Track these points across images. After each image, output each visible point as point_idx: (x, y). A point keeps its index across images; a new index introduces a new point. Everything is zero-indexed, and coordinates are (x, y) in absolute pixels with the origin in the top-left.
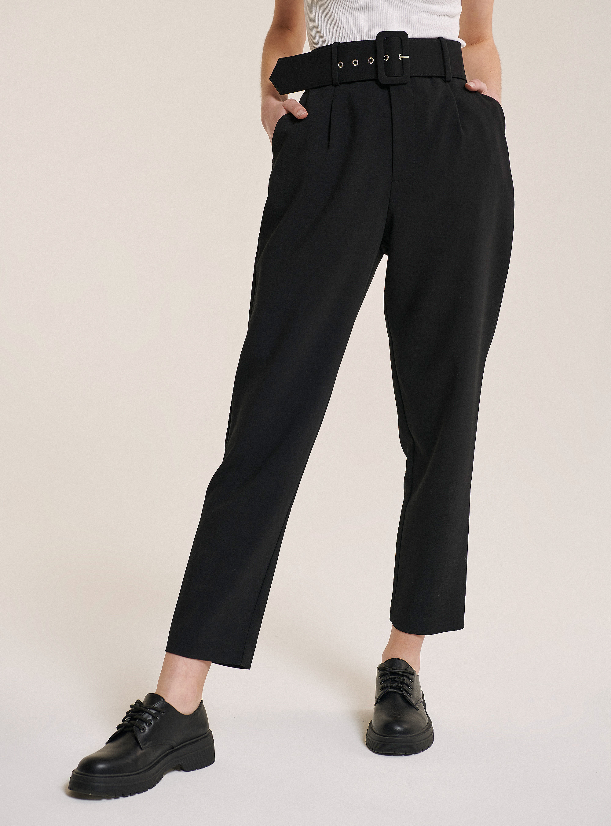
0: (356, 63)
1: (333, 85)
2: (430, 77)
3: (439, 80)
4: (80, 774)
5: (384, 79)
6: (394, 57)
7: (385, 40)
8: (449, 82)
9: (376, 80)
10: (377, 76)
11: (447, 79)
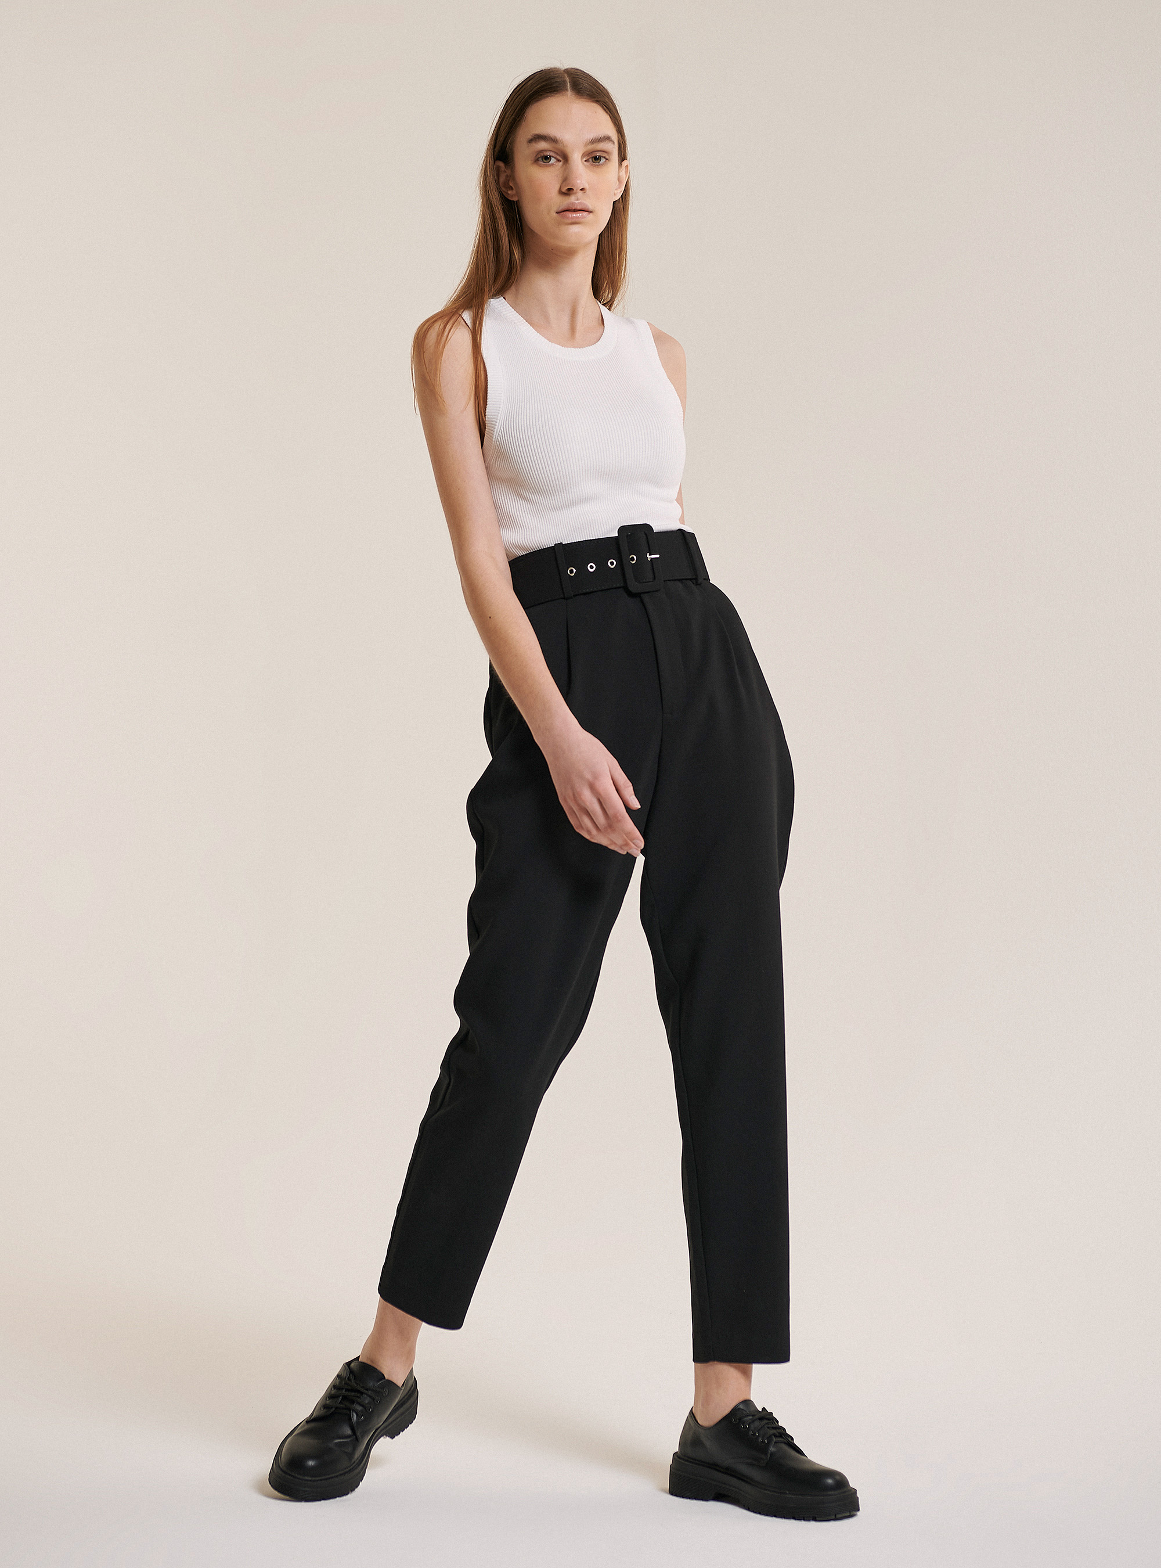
0: (592, 568)
1: (564, 598)
2: (680, 580)
3: (690, 583)
4: (285, 1472)
5: (634, 587)
6: (642, 558)
7: (628, 535)
8: (700, 584)
9: (626, 588)
10: (625, 581)
11: (699, 582)
